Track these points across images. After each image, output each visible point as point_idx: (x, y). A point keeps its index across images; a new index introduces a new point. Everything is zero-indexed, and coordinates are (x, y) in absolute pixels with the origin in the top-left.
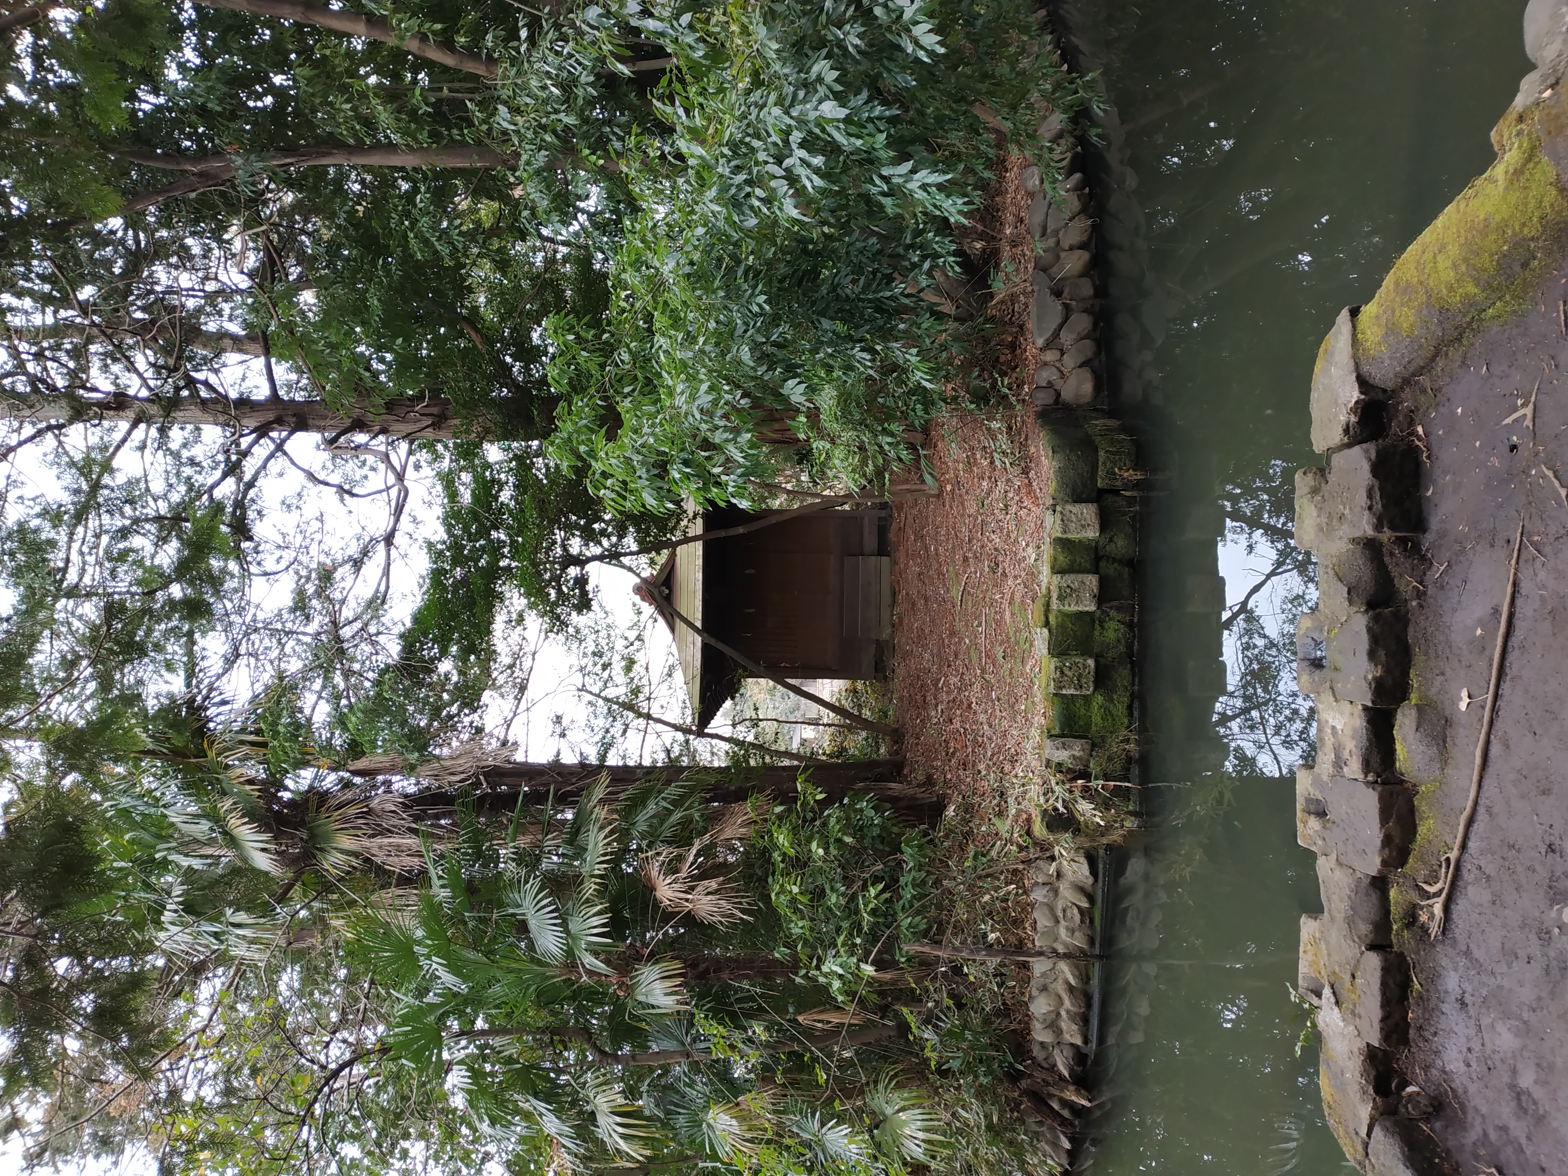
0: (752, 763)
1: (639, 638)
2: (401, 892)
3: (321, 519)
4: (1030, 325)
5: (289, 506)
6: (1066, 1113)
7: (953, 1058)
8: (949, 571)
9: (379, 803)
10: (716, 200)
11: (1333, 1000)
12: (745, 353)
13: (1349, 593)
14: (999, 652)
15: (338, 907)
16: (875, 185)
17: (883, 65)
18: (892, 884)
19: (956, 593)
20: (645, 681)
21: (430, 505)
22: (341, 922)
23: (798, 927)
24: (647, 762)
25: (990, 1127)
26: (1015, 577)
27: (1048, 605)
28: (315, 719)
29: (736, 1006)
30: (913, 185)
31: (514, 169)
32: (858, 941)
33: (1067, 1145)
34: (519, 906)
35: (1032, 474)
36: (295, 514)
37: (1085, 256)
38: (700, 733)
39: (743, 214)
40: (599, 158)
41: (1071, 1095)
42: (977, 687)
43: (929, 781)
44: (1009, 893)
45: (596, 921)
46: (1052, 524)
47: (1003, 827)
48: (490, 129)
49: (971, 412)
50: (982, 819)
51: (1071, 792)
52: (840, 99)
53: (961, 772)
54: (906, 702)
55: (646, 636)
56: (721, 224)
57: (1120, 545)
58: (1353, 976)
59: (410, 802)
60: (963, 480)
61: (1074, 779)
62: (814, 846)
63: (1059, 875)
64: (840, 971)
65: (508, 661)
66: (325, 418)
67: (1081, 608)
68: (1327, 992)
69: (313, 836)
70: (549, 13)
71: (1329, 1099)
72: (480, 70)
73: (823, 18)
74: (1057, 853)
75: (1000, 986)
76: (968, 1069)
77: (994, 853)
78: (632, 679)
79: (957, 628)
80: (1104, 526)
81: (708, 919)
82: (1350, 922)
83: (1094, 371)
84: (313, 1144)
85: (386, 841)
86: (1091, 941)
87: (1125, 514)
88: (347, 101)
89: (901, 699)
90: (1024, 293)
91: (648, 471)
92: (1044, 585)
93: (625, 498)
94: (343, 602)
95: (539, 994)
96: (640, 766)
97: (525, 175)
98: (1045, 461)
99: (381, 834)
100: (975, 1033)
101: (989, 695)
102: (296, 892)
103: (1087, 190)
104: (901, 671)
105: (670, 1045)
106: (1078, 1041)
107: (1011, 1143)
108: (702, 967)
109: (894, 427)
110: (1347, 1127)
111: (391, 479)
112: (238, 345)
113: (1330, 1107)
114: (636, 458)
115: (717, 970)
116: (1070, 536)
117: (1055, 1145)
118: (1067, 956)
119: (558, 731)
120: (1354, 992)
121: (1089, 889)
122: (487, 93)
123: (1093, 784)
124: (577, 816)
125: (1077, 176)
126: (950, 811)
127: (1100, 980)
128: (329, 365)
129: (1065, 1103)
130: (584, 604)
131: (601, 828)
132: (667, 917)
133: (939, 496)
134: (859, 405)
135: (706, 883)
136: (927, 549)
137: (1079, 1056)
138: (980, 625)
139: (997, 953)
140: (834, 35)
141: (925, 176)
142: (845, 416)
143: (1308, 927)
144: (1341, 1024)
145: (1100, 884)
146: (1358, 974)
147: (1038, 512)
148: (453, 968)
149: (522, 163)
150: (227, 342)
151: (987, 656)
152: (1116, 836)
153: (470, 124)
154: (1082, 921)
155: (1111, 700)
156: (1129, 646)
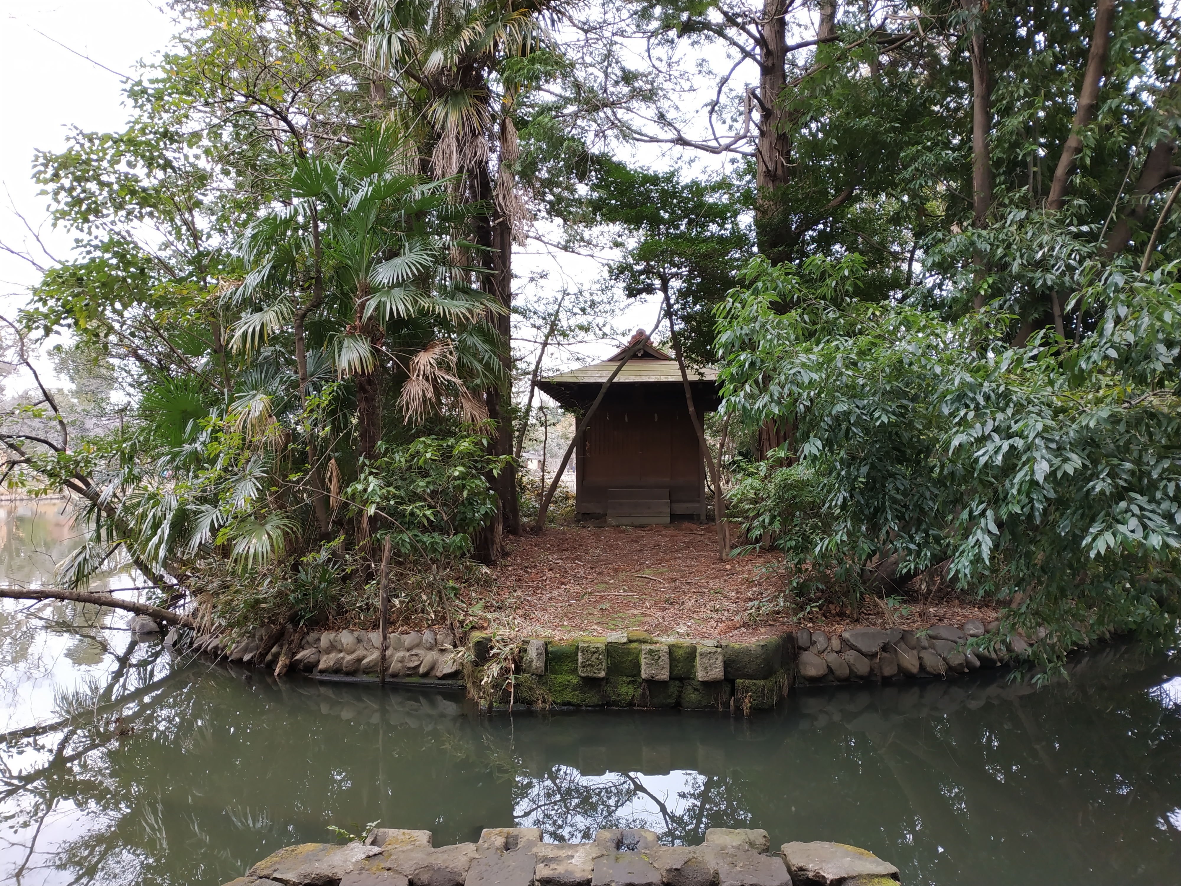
0: (513, 423)
1: (605, 335)
2: (416, 162)
3: (692, 89)
4: (859, 627)
5: (701, 65)
6: (269, 657)
7: (307, 574)
8: (664, 568)
9: (482, 143)
10: (963, 383)
11: (371, 854)
12: (841, 407)
13: (676, 869)
14: (606, 605)
15: (403, 117)
16: (978, 506)
17: (1077, 509)
18: (432, 527)
19: (647, 573)
20: (572, 340)
21: (704, 172)
22: (393, 119)
23: (400, 458)
24: (513, 344)
25: (258, 602)
26: (663, 618)
27: (645, 642)
28: (541, 92)
29: (340, 414)
30: (979, 535)
31: (973, 225)
32: (392, 502)
33: (246, 658)
34: (410, 250)
35: (743, 630)
36: (695, 70)
37: (915, 670)
38: (535, 383)
39: (952, 403)
40: (986, 290)
41: (282, 661)
42: (578, 589)
43: (505, 554)
44: (428, 614)
45: (401, 308)
46: (707, 645)
47: (477, 609)
48: (1005, 206)
49: (791, 582)
50: (481, 593)
51: (505, 659)
52: (1051, 476)
53: (514, 578)
54: (562, 536)
55: (606, 340)
56: (942, 387)
57: (692, 697)
58: (389, 869)
59: (482, 165)
60: (735, 577)
61: (514, 661)
62: (461, 468)
63: (443, 651)
64: (369, 490)
65: (586, 236)
66: (772, 88)
67: (643, 667)
68: (376, 850)
69: (456, 94)
70: (1101, 247)
71: (298, 851)
72: (1053, 195)
73: (1116, 462)
74: (460, 649)
75: (360, 608)
76: (299, 585)
77: (457, 602)
78: (573, 331)
79: (620, 574)
80: (706, 684)
81: (404, 391)
82: (429, 867)
83: (825, 676)
84: (231, 105)
85: (454, 149)
86: (395, 675)
87: (716, 700)
88: (1026, 92)
89: (564, 533)
90: (884, 623)
91: (747, 335)
92: (659, 639)
93: (725, 318)
94: (629, 109)
95: (346, 268)
96: (510, 338)
97: (969, 234)
98: (755, 639)
99: (459, 145)
100: (325, 590)
101: (573, 598)
102: (414, 84)
103: (967, 670)
104: (584, 532)
105: (310, 366)
106: (321, 666)
107: (246, 617)
108: (368, 388)
109: (777, 526)
110: (279, 863)
111: (724, 142)
112: (828, 18)
113: (292, 851)
114: (757, 325)
115: (367, 399)
116: (698, 658)
117: (246, 650)
118: (384, 657)
119: (535, 276)
120: (378, 869)
121: (433, 673)
122: (1033, 202)
123: (512, 676)
124: (476, 291)
125: (978, 663)
126: (485, 570)
127: (367, 682)
128: (813, 90)
129: (276, 656)
130: (632, 292)
131: (468, 310)
132: (406, 362)
133: (721, 560)
134: (794, 497)
135: (431, 389)
136: (679, 551)
137: (311, 667)
138: (625, 591)
139: (385, 606)
140: (1102, 471)
141: (987, 544)
142: (786, 487)
143: (422, 836)
144: (354, 860)
145: (437, 682)
146: (391, 873)
147: (715, 635)
148: (365, 203)
149: (980, 231)
150: (828, 11)
151: (602, 597)
152: (473, 693)
153: (1008, 190)
154: (409, 668)
155: (574, 690)
156: (615, 703)
